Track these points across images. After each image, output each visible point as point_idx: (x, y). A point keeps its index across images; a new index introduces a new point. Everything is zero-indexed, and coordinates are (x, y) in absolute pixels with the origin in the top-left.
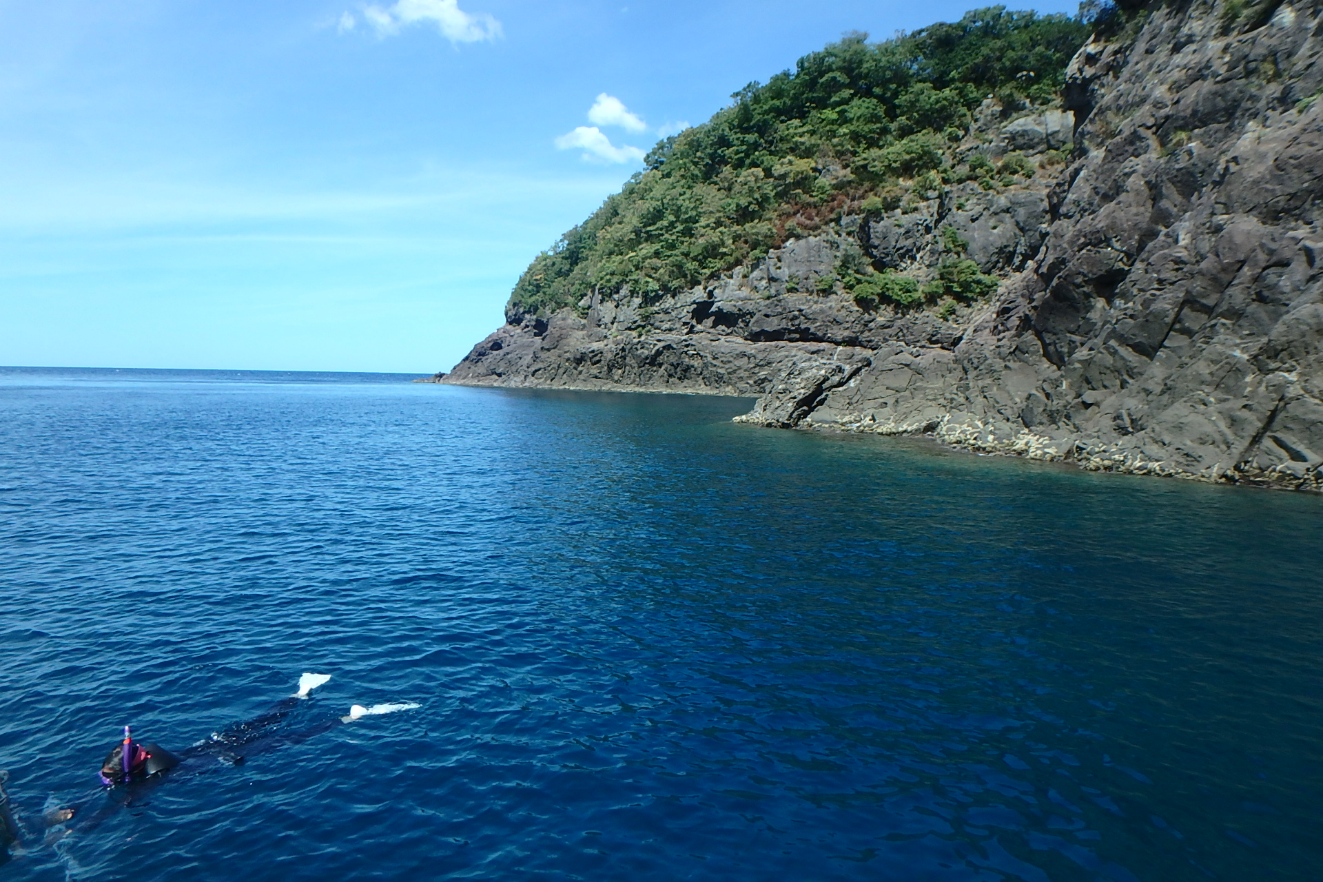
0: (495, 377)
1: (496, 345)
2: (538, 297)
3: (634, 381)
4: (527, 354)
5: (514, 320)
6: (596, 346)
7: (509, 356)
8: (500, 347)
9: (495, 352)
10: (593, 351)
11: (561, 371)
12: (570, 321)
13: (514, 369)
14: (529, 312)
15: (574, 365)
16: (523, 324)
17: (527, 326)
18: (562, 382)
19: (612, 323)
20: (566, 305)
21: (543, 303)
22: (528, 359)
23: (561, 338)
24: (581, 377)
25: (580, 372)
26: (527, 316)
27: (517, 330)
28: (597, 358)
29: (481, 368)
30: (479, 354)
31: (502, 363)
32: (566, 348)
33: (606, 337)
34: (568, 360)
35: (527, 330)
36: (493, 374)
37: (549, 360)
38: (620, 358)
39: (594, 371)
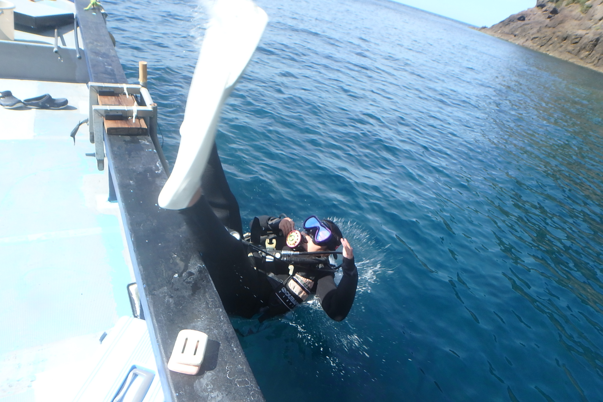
0: (513, 36)
1: (522, 18)
4: (536, 28)
5: (540, 5)
6: (580, 32)
7: (526, 26)
10: (576, 35)
13: (524, 34)
18: (547, 49)
20: (578, 2)
22: (535, 30)
23: (561, 22)
24: (560, 49)
25: (561, 46)
26: (550, 4)
27: (540, 12)
28: (577, 40)
29: (507, 29)
30: (510, 20)
31: (520, 30)
32: (560, 29)
34: (558, 37)
35: (545, 13)
36: (512, 34)
37: (546, 34)
38: (593, 44)
39: (570, 48)
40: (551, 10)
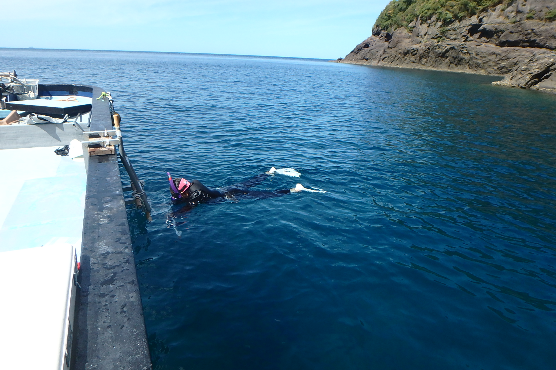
0: (364, 60)
1: (367, 45)
2: (389, 22)
3: (432, 65)
4: (381, 50)
5: (376, 33)
6: (415, 46)
7: (372, 51)
8: (368, 47)
9: (366, 49)
10: (413, 49)
11: (396, 58)
12: (403, 34)
13: (374, 57)
14: (383, 29)
15: (403, 56)
16: (380, 36)
17: (382, 36)
18: (396, 64)
19: (425, 35)
20: (402, 26)
21: (391, 25)
22: (381, 52)
23: (398, 42)
24: (406, 62)
25: (406, 59)
26: (383, 31)
27: (377, 38)
28: (415, 53)
29: (359, 56)
30: (358, 50)
31: (369, 54)
32: (400, 47)
33: (421, 42)
34: (400, 53)
35: (381, 38)
37: (391, 53)
38: (427, 53)
39: (413, 59)
40: (385, 35)
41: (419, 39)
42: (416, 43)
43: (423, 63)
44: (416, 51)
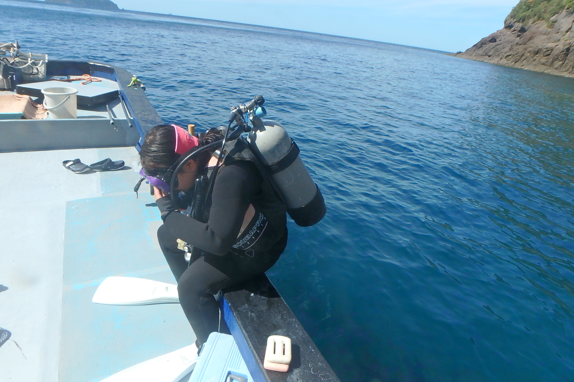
0: (486, 57)
1: (493, 39)
2: (527, 13)
3: (568, 70)
4: (508, 46)
5: (508, 26)
6: (550, 45)
8: (495, 41)
9: (491, 44)
10: (547, 48)
11: (523, 58)
12: (541, 29)
13: (497, 54)
14: (519, 22)
15: (532, 55)
16: (512, 29)
17: (514, 30)
18: (522, 64)
19: (567, 32)
20: (543, 19)
21: (529, 17)
23: (531, 39)
24: (534, 63)
25: (534, 60)
26: (517, 24)
27: (509, 32)
28: (549, 53)
29: (480, 52)
30: (482, 43)
31: (493, 50)
33: (559, 40)
34: (529, 52)
35: (514, 32)
36: (486, 55)
37: (518, 51)
38: (564, 54)
39: (543, 60)
40: (519, 29)
41: (558, 36)
42: (553, 41)
43: (556, 66)
44: (550, 51)
